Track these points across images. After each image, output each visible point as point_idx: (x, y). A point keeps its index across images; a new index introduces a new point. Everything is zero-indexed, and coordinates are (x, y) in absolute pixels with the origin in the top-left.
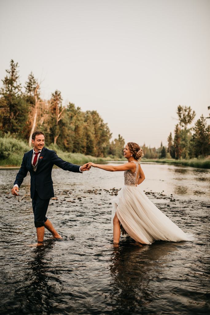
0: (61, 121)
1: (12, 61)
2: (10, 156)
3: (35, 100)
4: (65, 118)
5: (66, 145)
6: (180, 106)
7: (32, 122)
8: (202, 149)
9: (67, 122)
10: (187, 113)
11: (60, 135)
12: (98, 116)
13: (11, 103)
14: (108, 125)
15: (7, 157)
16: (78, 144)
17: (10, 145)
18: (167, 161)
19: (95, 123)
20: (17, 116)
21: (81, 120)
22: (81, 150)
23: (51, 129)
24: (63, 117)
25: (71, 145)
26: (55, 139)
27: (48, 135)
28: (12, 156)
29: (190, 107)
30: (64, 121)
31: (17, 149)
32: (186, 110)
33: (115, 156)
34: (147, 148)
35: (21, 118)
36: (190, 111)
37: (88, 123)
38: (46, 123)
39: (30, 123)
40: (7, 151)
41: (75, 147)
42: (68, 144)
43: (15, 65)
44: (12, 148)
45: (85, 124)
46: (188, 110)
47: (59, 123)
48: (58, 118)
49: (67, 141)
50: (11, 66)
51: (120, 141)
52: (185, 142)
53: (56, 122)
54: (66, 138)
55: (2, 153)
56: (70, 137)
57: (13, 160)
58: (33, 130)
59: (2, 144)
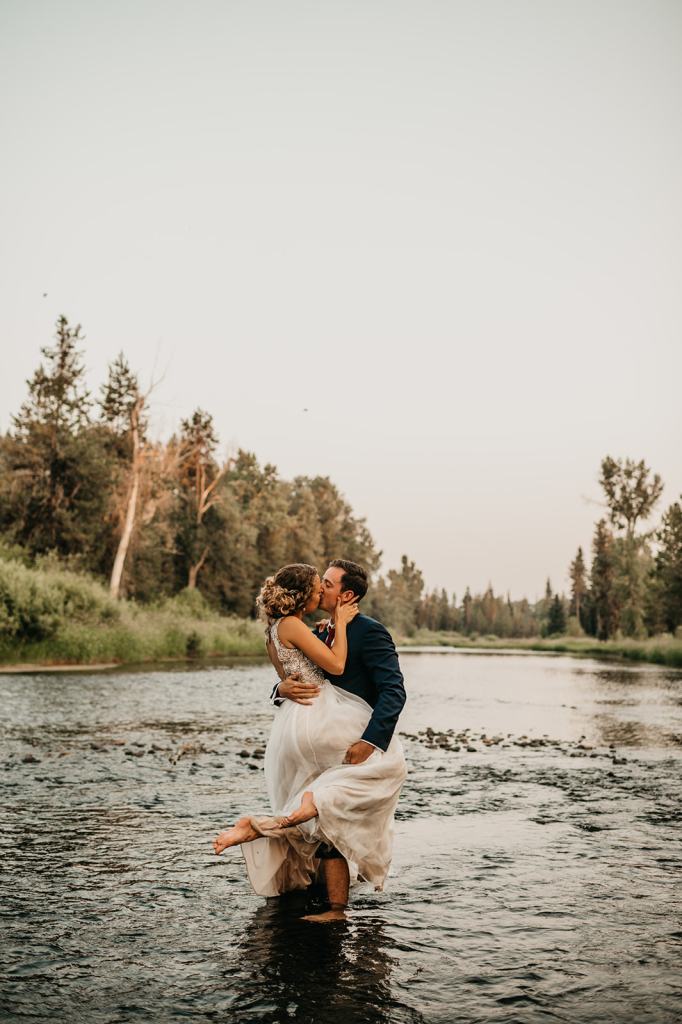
0: (211, 511)
1: (64, 321)
2: (60, 628)
3: (133, 445)
4: (225, 501)
5: (229, 594)
6: (608, 459)
7: (122, 518)
9: (232, 516)
10: (633, 483)
11: (207, 561)
12: (334, 494)
13: (57, 454)
14: (366, 525)
15: (50, 634)
17: (56, 593)
18: (570, 647)
19: (325, 517)
20: (77, 497)
21: (280, 508)
23: (178, 540)
24: (218, 500)
26: (193, 573)
27: (170, 559)
28: (64, 630)
29: (642, 463)
30: (222, 513)
31: (80, 607)
32: (629, 474)
34: (499, 601)
35: (88, 504)
36: (643, 475)
37: (300, 520)
38: (164, 519)
39: (116, 521)
40: (50, 614)
42: (233, 589)
43: (72, 332)
44: (66, 603)
45: (292, 521)
46: (637, 473)
47: (206, 519)
48: (203, 501)
49: (232, 579)
50: (60, 337)
51: (406, 578)
52: (631, 580)
53: (196, 515)
54: (228, 568)
55: (34, 620)
56: (240, 565)
57: (67, 645)
58: (124, 543)
59: (33, 592)
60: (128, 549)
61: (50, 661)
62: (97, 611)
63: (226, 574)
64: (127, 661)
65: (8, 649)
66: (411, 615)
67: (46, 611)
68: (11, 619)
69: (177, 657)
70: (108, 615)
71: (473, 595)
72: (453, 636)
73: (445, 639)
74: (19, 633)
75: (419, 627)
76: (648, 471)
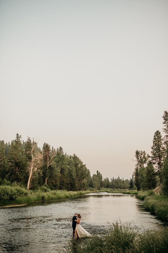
0: (50, 166)
1: (18, 135)
2: (16, 198)
3: (32, 157)
4: (53, 164)
5: (54, 183)
6: (137, 151)
7: (30, 172)
8: (151, 184)
9: (54, 167)
10: (142, 156)
11: (49, 177)
12: (78, 159)
13: (16, 162)
14: (86, 166)
15: (15, 199)
16: (63, 182)
17: (16, 191)
18: (131, 193)
19: (76, 165)
20: (20, 169)
21: (66, 164)
22: (65, 186)
23: (43, 173)
24: (51, 164)
25: (58, 183)
26: (46, 180)
27: (41, 177)
28: (17, 198)
29: (144, 151)
30: (52, 167)
31: (21, 193)
32: (141, 154)
33: (94, 189)
35: (22, 171)
36: (145, 154)
37: (70, 166)
38: (40, 169)
39: (28, 173)
40: (15, 195)
41: (61, 184)
42: (55, 183)
43: (19, 137)
44: (18, 192)
45: (69, 167)
46: (143, 154)
47: (49, 168)
48: (48, 164)
49: (55, 180)
50: (17, 138)
51: (98, 176)
52: (143, 177)
53: (47, 167)
54: (54, 178)
55: (12, 197)
56: (57, 177)
57: (18, 201)
58: (30, 177)
59: (12, 191)
60: (31, 178)
61: (15, 204)
62: (24, 194)
63: (54, 179)
64: (29, 203)
65: (7, 202)
66: (99, 185)
67: (14, 195)
68: (8, 197)
69: (40, 201)
70: (26, 194)
71: (115, 178)
72: (110, 189)
73: (107, 190)
74: (9, 199)
75: (102, 187)
76: (146, 153)
